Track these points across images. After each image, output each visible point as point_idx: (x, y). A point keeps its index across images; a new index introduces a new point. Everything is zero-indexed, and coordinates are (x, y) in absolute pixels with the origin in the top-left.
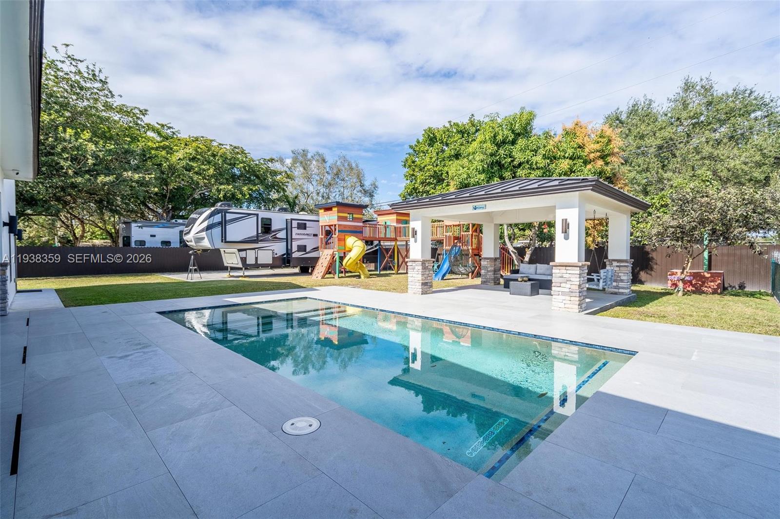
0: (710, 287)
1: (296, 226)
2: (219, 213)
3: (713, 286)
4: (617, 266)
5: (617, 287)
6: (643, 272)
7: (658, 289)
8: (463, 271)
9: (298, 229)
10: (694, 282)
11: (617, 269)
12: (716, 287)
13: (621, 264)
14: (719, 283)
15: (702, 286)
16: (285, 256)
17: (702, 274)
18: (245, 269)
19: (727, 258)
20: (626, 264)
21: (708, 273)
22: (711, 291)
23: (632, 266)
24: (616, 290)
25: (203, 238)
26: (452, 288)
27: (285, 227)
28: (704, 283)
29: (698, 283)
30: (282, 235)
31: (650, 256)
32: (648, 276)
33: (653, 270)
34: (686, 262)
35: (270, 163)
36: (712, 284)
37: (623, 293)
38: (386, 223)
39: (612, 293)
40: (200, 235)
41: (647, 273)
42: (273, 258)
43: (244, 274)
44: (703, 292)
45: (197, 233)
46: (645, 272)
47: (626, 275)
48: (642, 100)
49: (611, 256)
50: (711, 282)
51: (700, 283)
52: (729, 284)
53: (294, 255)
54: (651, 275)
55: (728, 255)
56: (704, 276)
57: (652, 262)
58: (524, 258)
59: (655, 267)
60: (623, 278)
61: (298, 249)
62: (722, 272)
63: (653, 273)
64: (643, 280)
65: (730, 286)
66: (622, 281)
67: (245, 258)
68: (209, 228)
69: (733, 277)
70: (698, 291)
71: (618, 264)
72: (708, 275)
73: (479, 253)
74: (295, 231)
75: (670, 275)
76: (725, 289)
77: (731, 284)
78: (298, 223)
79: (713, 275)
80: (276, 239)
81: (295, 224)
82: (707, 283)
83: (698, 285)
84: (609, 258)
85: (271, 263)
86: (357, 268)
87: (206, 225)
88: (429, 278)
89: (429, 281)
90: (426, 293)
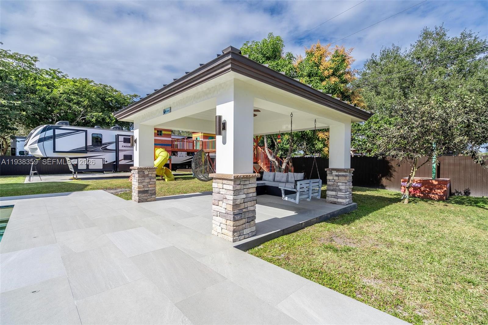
0: (437, 194)
1: (123, 141)
2: (50, 129)
3: (440, 193)
4: (336, 176)
5: (336, 197)
6: (384, 178)
7: (391, 195)
8: (202, 178)
9: (124, 143)
10: (422, 189)
11: (336, 178)
12: (443, 194)
13: (340, 174)
14: (445, 190)
15: (429, 193)
16: (115, 163)
17: (430, 181)
18: (78, 173)
19: (453, 167)
20: (344, 174)
21: (436, 181)
22: (437, 198)
23: (353, 175)
24: (335, 200)
25: (36, 149)
26: (198, 193)
27: (115, 141)
28: (431, 190)
29: (426, 190)
30: (112, 147)
31: (390, 164)
32: (388, 181)
33: (392, 177)
34: (412, 171)
35: (135, 98)
36: (439, 191)
37: (341, 203)
38: (197, 138)
39: (331, 203)
40: (34, 146)
41: (388, 179)
42: (104, 165)
43: (77, 177)
44: (431, 199)
45: (31, 145)
46: (385, 179)
47: (344, 184)
48: (391, 48)
49: (331, 166)
50: (438, 189)
51: (428, 189)
52: (456, 190)
53: (120, 163)
54: (390, 180)
55: (454, 165)
56: (432, 183)
57: (391, 170)
58: (282, 166)
59: (394, 173)
60: (342, 187)
61: (124, 157)
62: (449, 179)
63: (392, 179)
64: (384, 184)
65: (457, 192)
66: (340, 190)
67: (77, 165)
68: (40, 141)
69: (458, 184)
70: (426, 198)
71: (337, 174)
72: (435, 183)
73: (257, 161)
74: (121, 144)
75: (403, 182)
76: (451, 194)
77: (458, 191)
78: (124, 138)
79: (440, 183)
80: (106, 150)
81: (121, 139)
82: (434, 190)
83: (427, 192)
84: (330, 167)
85: (102, 168)
86: (163, 172)
87: (38, 138)
88: (149, 186)
89: (150, 189)
90: (146, 201)
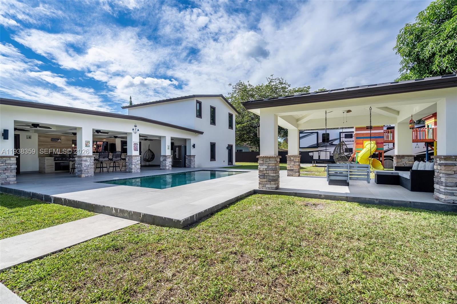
9: (345, 138)
27: (339, 138)
30: (337, 142)
42: (330, 157)
67: (313, 156)
78: (345, 134)
80: (332, 145)
86: (370, 163)
88: (294, 167)
89: (294, 169)
90: (292, 176)
